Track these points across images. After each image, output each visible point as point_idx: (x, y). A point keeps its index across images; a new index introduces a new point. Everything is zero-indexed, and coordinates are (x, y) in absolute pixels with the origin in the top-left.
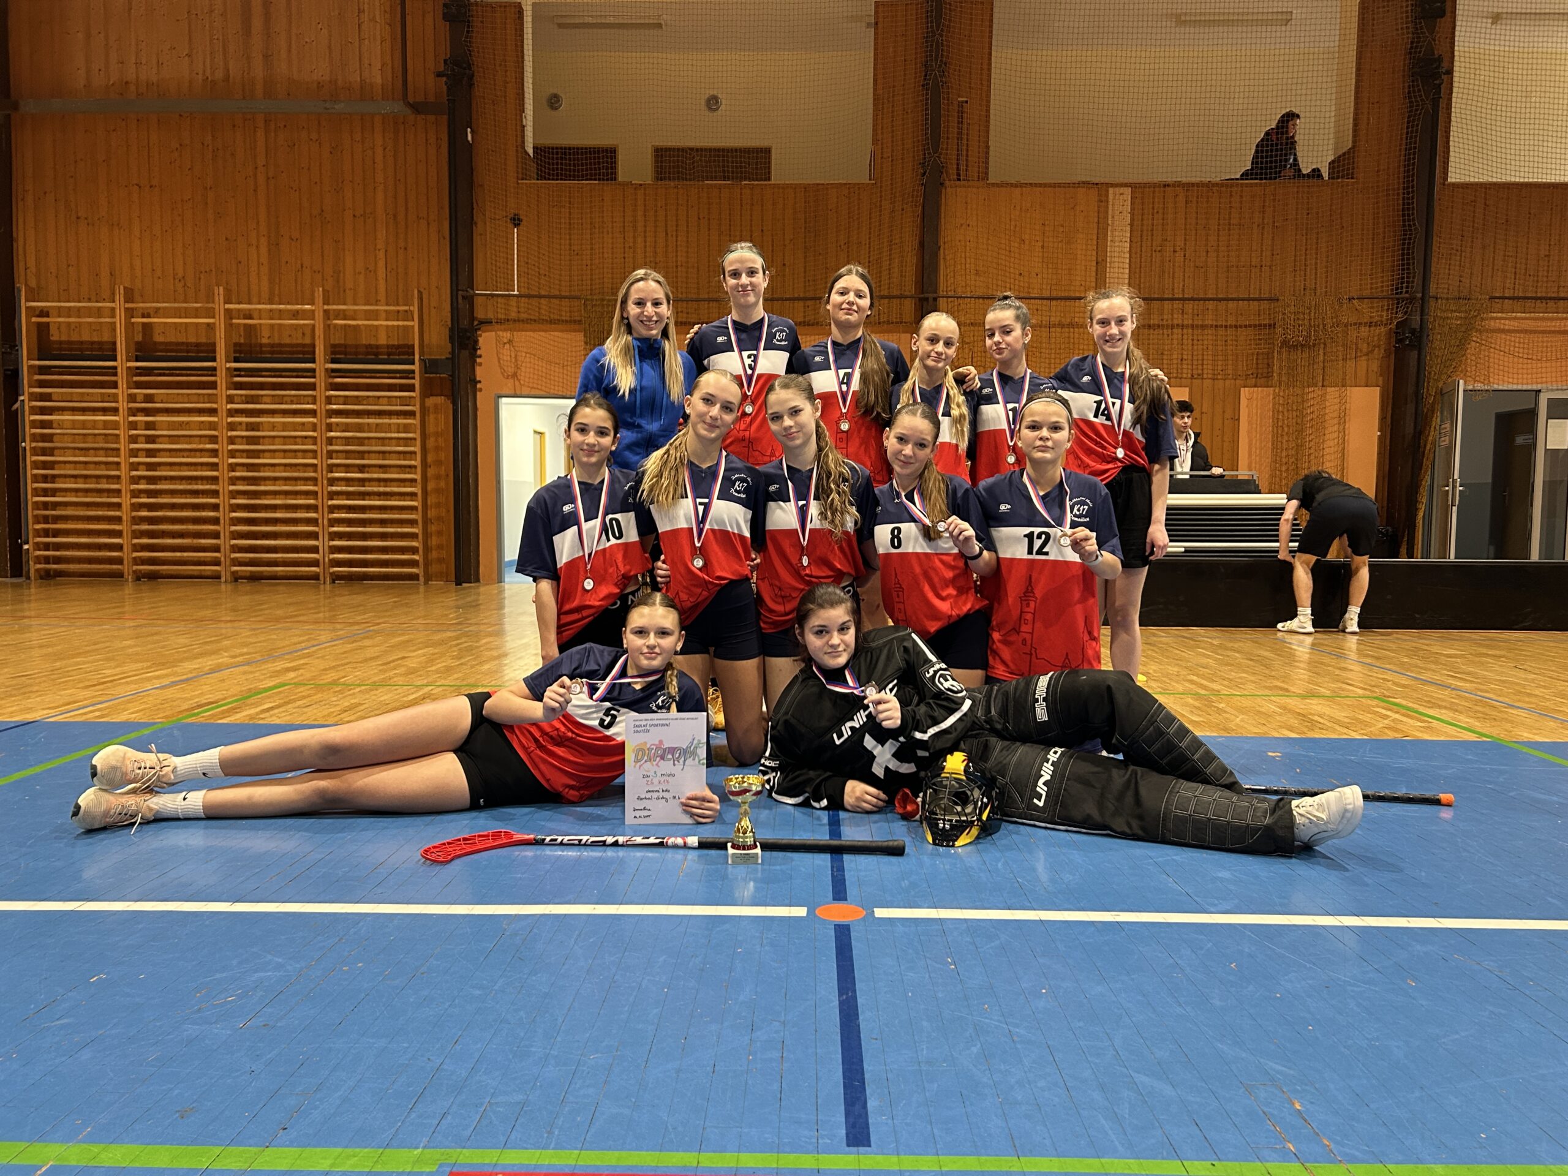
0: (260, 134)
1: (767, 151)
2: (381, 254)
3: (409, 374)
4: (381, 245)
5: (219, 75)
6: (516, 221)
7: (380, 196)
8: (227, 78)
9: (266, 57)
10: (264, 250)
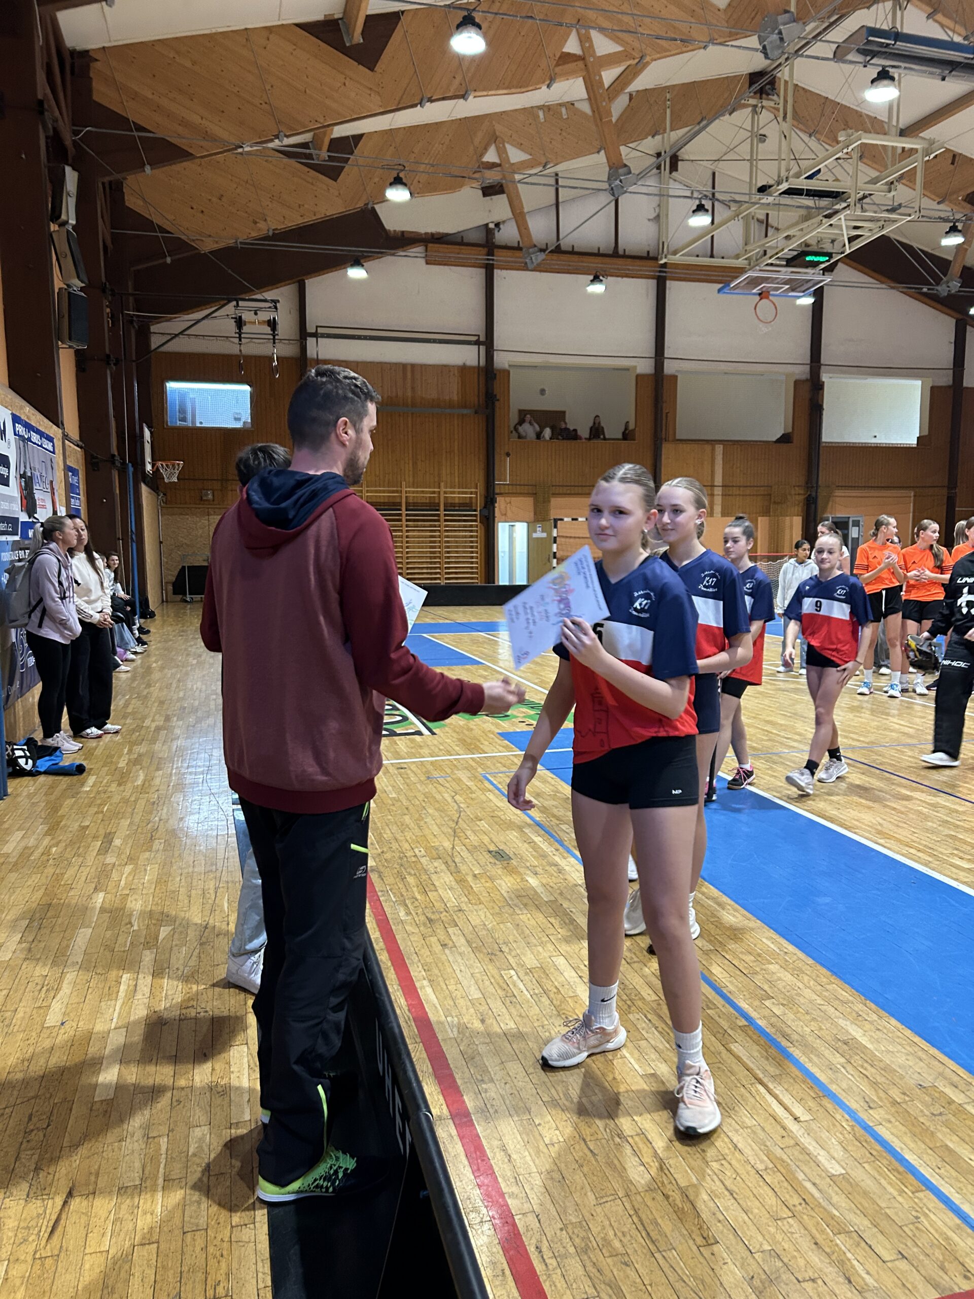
0: (410, 419)
2: (456, 467)
3: (475, 515)
4: (456, 463)
5: (394, 394)
6: (508, 455)
7: (456, 443)
8: (397, 396)
9: (413, 388)
10: (411, 465)
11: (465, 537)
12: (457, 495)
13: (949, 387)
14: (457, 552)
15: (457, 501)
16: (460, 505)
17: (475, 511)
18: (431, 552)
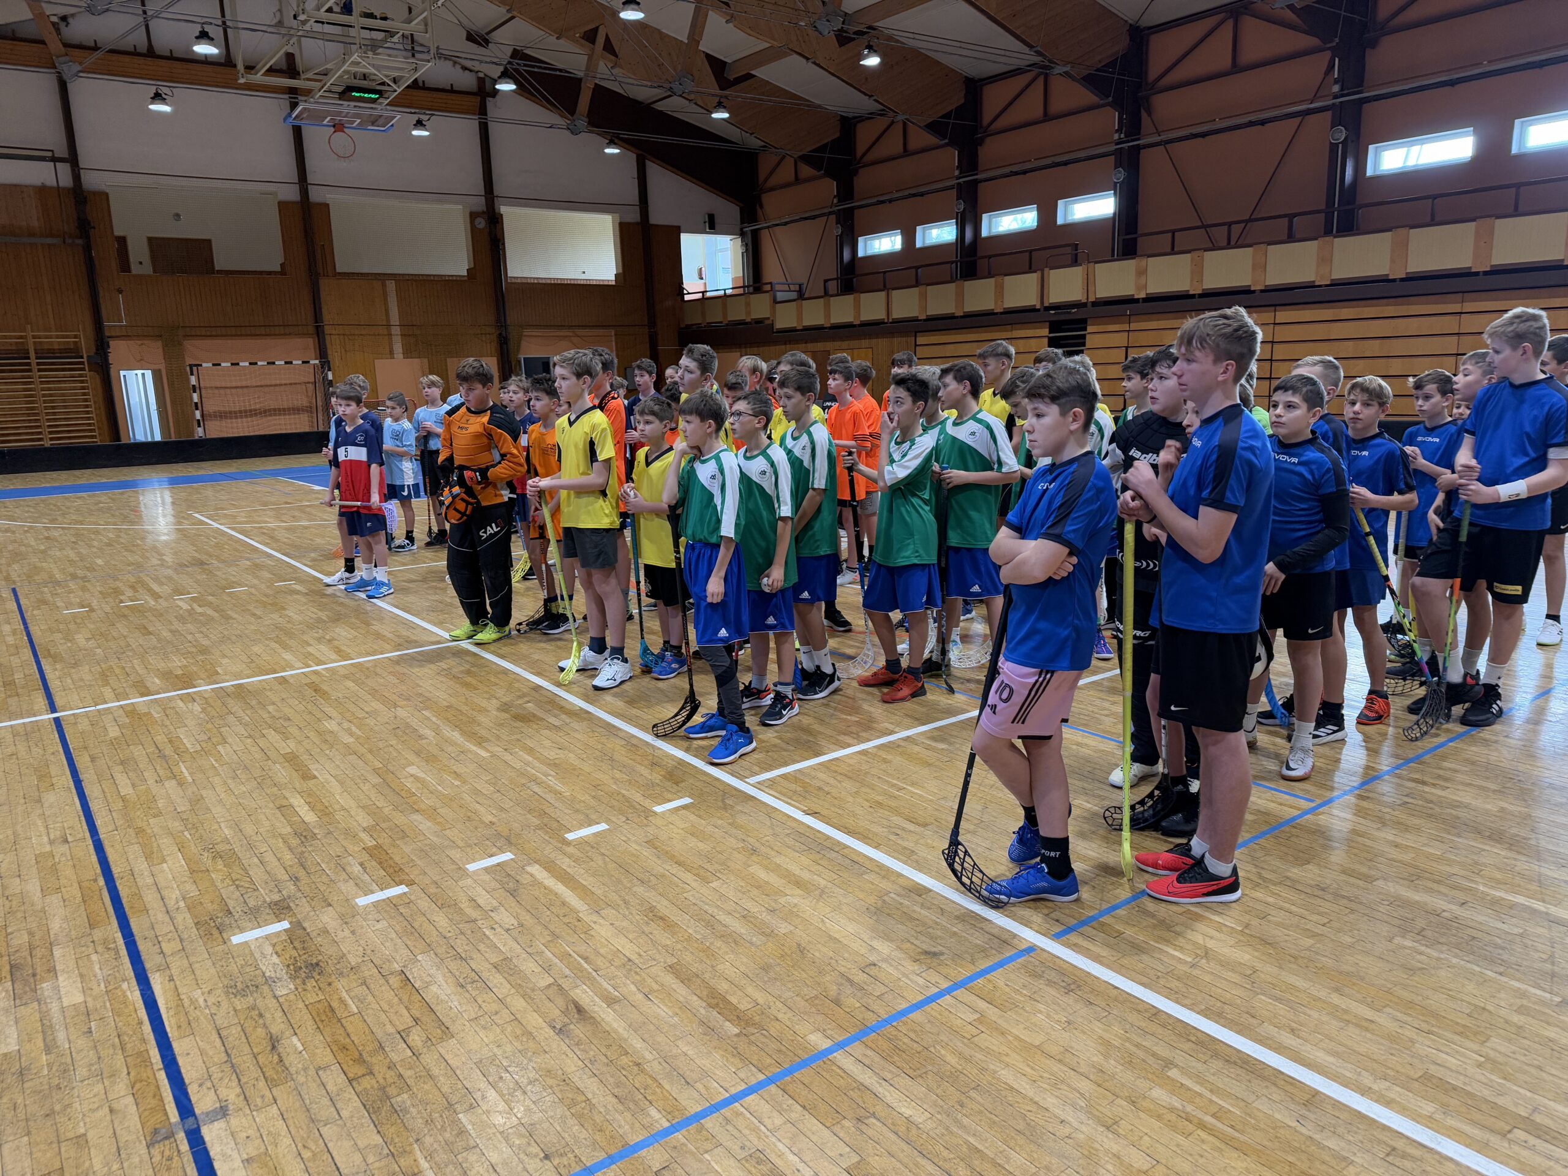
1: (209, 241)
2: (49, 306)
3: (82, 363)
4: (48, 302)
6: (120, 291)
7: (45, 279)
11: (75, 388)
12: (55, 339)
13: (637, 224)
14: (65, 407)
15: (56, 347)
16: (61, 351)
17: (82, 357)
18: (28, 409)
